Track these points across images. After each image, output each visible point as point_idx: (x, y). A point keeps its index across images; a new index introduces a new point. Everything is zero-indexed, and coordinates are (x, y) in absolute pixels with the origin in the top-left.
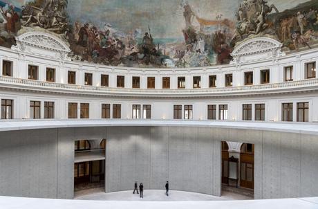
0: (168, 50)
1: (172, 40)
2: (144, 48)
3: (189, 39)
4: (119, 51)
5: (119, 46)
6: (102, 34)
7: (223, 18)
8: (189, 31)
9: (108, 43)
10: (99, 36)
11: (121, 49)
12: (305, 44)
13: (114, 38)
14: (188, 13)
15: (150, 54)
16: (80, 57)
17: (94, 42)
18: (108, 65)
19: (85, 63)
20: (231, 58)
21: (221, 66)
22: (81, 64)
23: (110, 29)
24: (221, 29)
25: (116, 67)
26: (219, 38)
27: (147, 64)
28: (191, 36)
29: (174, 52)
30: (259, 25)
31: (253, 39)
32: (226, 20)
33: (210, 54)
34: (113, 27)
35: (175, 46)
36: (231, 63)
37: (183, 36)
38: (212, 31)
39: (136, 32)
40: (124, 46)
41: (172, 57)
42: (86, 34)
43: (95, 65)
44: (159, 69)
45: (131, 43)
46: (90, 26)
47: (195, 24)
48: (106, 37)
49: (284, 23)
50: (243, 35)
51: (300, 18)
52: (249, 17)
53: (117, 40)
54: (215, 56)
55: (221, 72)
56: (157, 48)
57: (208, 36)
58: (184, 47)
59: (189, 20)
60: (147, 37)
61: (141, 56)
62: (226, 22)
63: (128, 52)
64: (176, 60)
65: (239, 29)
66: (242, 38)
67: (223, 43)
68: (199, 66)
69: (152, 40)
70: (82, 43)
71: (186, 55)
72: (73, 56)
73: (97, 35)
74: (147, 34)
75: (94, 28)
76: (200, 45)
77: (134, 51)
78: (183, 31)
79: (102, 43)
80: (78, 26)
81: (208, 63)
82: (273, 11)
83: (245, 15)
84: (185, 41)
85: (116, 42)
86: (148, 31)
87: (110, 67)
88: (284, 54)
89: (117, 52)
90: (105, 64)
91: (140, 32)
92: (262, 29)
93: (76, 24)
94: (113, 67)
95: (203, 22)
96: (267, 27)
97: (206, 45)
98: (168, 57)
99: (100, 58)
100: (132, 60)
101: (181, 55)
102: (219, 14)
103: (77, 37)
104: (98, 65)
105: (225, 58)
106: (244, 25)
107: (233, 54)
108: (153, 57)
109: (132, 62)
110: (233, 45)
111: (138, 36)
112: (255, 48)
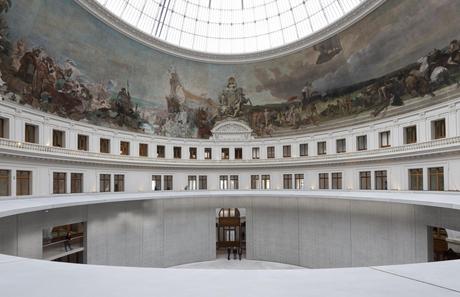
0: (147, 114)
1: (154, 104)
2: (118, 105)
3: (172, 108)
4: (83, 101)
5: (84, 95)
6: (59, 72)
7: (207, 97)
8: (172, 100)
9: (67, 87)
10: (54, 74)
11: (86, 99)
12: (268, 133)
13: (77, 83)
14: (174, 82)
15: (124, 115)
16: (18, 97)
17: (46, 80)
18: (64, 116)
19: (27, 108)
20: (210, 134)
21: (200, 140)
22: (20, 108)
23: (73, 69)
24: (204, 106)
25: (76, 122)
26: (201, 114)
27: (121, 125)
28: (174, 106)
29: (155, 117)
30: (236, 111)
31: (231, 122)
32: (210, 99)
33: (192, 127)
34: (78, 67)
35: (156, 112)
36: (211, 138)
37: (166, 104)
38: (196, 106)
39: (110, 83)
40: (91, 97)
41: (151, 122)
42: (34, 64)
43: (42, 114)
44: (135, 134)
45: (102, 96)
46: (43, 55)
47: (180, 95)
48: (66, 78)
49: (255, 115)
50: (222, 116)
51: (266, 113)
52: (229, 103)
53: (82, 86)
54: (196, 130)
55: (201, 145)
56: (134, 109)
57: (190, 110)
58: (166, 115)
59: (175, 89)
60: (123, 92)
61: (113, 114)
62: (209, 101)
63: (95, 105)
64: (155, 126)
65: (220, 110)
66: (221, 119)
67: (205, 119)
68: (179, 136)
69: (129, 98)
70: (24, 75)
71: (168, 123)
72: (5, 93)
73: (52, 71)
74: (124, 89)
75: (49, 60)
76: (183, 116)
77: (105, 105)
78: (167, 98)
79: (58, 85)
80: (22, 48)
81: (189, 135)
82: (248, 103)
83: (226, 100)
84: (167, 108)
85: (80, 89)
86: (126, 87)
87: (67, 120)
88: (253, 138)
89: (80, 103)
90: (60, 115)
91: (115, 85)
92: (238, 115)
93: (19, 45)
94: (73, 122)
95: (188, 95)
96: (242, 115)
97: (188, 118)
98: (147, 122)
99: (52, 105)
100: (100, 117)
101: (163, 123)
102: (205, 92)
103: (17, 65)
104: (48, 115)
105: (205, 133)
106: (224, 108)
107: (213, 131)
108: (129, 118)
109: (100, 119)
110: (213, 123)
111: (112, 89)
112: (232, 130)
